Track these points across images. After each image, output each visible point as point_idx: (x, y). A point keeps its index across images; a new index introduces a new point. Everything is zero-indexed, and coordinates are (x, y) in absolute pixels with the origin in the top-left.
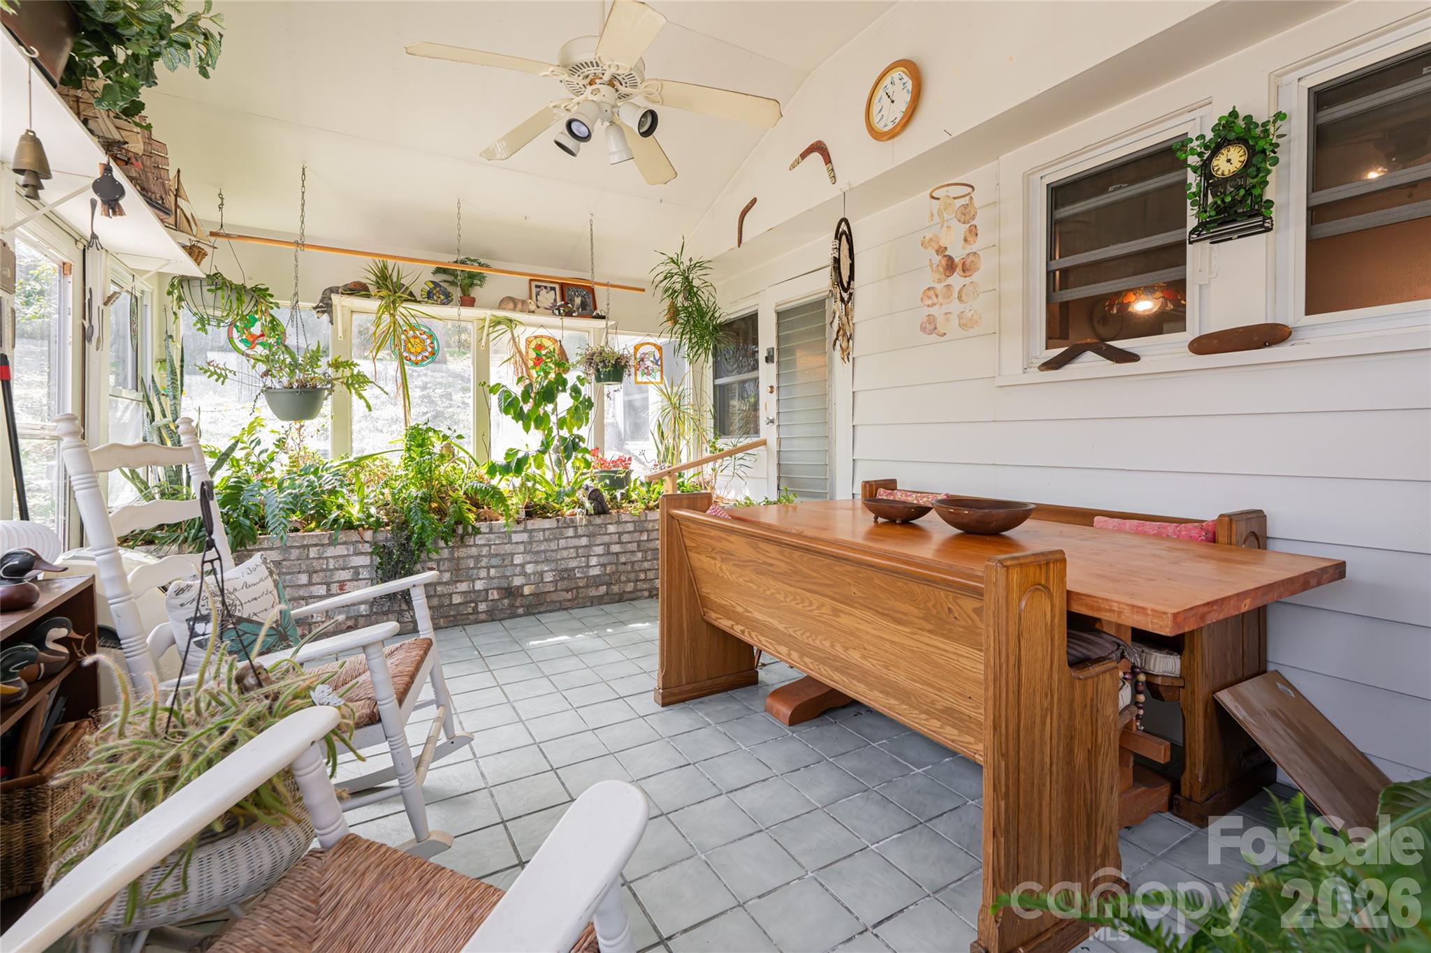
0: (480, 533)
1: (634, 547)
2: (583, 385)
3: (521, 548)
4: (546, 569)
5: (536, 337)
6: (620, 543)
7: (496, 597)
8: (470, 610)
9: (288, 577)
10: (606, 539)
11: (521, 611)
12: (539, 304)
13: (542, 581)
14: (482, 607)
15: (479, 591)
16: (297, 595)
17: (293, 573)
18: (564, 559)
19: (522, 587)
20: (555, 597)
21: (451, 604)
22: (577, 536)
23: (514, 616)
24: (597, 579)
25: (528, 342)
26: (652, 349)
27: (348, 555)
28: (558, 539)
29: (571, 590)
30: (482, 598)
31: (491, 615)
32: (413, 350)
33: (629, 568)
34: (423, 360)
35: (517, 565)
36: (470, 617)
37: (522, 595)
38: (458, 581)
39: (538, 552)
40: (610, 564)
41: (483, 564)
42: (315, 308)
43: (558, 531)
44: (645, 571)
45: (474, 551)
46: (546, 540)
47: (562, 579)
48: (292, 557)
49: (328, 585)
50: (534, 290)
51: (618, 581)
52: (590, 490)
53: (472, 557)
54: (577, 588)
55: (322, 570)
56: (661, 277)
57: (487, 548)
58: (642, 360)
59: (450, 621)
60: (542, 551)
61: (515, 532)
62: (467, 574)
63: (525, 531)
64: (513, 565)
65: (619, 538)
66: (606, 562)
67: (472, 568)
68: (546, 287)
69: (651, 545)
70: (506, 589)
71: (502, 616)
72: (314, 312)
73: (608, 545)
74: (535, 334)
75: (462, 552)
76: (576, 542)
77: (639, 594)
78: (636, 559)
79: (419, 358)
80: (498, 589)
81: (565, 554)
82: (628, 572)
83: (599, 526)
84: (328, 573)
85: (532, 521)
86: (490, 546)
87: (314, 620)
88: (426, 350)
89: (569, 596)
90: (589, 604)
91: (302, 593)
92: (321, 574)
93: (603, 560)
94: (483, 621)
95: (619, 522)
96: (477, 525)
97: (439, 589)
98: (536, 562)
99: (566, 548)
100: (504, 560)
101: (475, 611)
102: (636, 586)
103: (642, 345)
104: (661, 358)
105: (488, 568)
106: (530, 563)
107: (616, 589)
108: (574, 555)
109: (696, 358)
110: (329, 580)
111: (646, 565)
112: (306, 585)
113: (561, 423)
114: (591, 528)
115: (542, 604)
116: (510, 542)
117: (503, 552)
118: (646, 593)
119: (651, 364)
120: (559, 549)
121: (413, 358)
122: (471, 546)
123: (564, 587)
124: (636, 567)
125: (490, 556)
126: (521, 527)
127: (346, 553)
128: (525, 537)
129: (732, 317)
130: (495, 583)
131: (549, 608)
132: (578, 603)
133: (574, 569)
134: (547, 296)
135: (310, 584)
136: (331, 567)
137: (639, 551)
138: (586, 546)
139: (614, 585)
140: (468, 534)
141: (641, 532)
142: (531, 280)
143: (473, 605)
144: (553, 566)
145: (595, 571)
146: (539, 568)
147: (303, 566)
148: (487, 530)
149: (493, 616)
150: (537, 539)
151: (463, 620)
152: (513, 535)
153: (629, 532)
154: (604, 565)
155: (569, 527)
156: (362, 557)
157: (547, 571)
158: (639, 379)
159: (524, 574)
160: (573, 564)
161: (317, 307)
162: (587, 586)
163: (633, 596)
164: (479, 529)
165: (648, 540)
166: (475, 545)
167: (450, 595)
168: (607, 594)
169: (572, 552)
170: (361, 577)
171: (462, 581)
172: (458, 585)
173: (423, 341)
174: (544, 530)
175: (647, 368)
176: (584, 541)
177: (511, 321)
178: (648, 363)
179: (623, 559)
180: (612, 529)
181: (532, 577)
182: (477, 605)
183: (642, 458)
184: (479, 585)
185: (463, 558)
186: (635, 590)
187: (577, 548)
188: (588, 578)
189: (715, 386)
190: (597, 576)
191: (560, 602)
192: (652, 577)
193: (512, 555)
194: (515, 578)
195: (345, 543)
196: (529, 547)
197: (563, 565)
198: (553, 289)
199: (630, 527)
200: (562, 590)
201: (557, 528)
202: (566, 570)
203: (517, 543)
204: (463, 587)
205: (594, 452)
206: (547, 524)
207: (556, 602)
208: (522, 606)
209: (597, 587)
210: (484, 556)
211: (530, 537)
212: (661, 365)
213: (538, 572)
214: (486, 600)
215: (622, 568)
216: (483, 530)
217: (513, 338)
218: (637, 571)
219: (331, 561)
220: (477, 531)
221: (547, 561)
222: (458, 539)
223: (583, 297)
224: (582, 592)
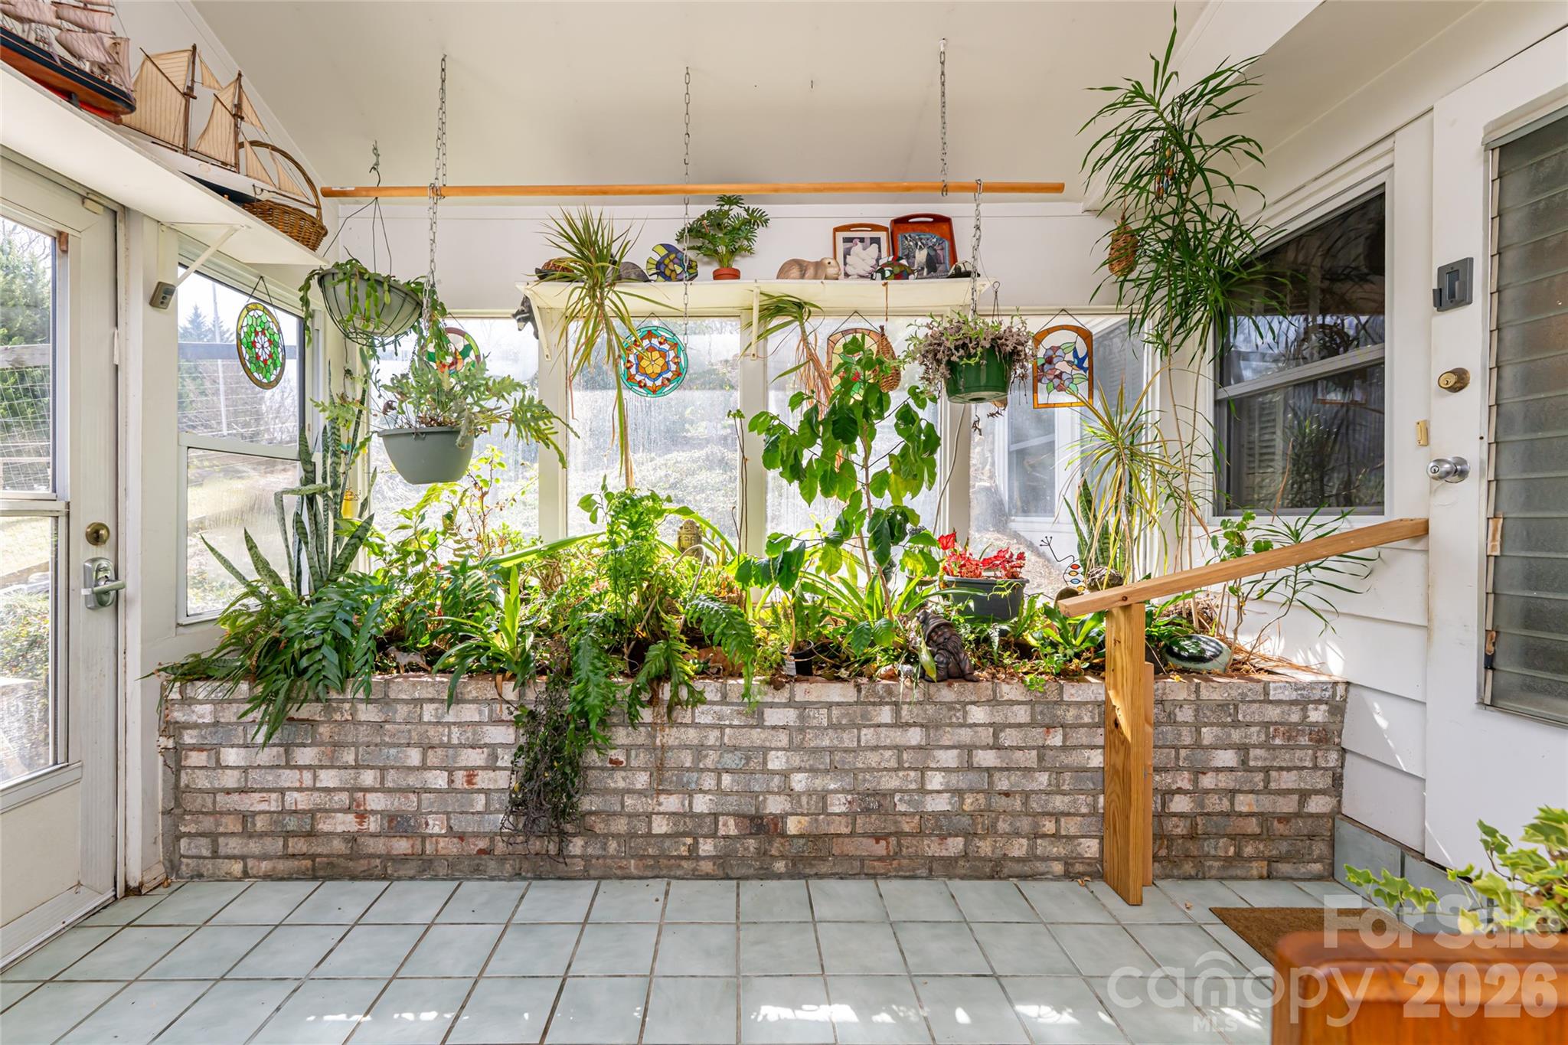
0: (703, 702)
1: (1030, 758)
2: (922, 406)
3: (783, 739)
4: (832, 786)
5: (845, 333)
6: (997, 747)
7: (733, 830)
8: (683, 851)
9: (393, 751)
10: (965, 735)
11: (780, 866)
12: (849, 270)
13: (824, 811)
14: (707, 847)
15: (701, 815)
16: (404, 784)
17: (399, 745)
18: (870, 770)
19: (783, 816)
20: (850, 847)
21: (649, 834)
22: (899, 724)
23: (766, 874)
24: (944, 822)
25: (831, 342)
26: (1072, 336)
27: (480, 723)
28: (859, 728)
29: (886, 837)
30: (706, 830)
31: (722, 866)
32: (649, 371)
33: (1017, 804)
34: (663, 385)
35: (774, 773)
36: (685, 864)
37: (783, 835)
38: (663, 791)
39: (815, 751)
40: (971, 791)
41: (709, 762)
42: (514, 316)
43: (858, 709)
44: (1057, 816)
45: (692, 735)
46: (831, 726)
47: (867, 811)
48: (399, 718)
49: (451, 771)
50: (841, 247)
51: (991, 831)
52: (933, 623)
53: (687, 747)
54: (899, 834)
55: (442, 745)
56: (1110, 143)
57: (717, 733)
58: (1049, 360)
59: (647, 867)
60: (824, 749)
61: (772, 705)
62: (680, 779)
63: (790, 704)
64: (765, 771)
65: (995, 736)
66: (963, 785)
67: (688, 769)
68: (862, 240)
69: (1073, 759)
70: (752, 818)
71: (744, 871)
72: (514, 321)
73: (969, 749)
74: (845, 327)
75: (671, 736)
76: (897, 737)
77: (1041, 867)
78: (1034, 786)
79: (659, 382)
80: (736, 815)
81: (873, 759)
82: (1015, 814)
83: (950, 706)
84: (451, 751)
85: (805, 686)
86: (722, 728)
87: (429, 831)
88: (669, 370)
89: (880, 849)
90: (923, 872)
91: (412, 780)
92: (439, 751)
93: (958, 781)
94: (708, 877)
95: (994, 702)
96: (699, 685)
97: (629, 801)
98: (813, 771)
99: (876, 748)
100: (748, 759)
101: (693, 854)
102: (1032, 847)
103: (1050, 331)
104: (1089, 354)
105: (719, 772)
106: (799, 770)
107: (985, 847)
108: (893, 764)
109: (1177, 340)
110: (450, 764)
111: (1059, 803)
112: (418, 769)
113: (880, 483)
114: (930, 709)
115: (823, 859)
116: (760, 725)
117: (747, 743)
118: (1058, 868)
119: (1067, 369)
120: (859, 749)
121: (649, 383)
122: (686, 725)
123: (870, 829)
124: (1035, 805)
125: (723, 748)
126: (782, 696)
127: (477, 718)
128: (789, 716)
129: (1291, 227)
130: (732, 804)
131: (838, 869)
132: (900, 868)
133: (892, 793)
134: (864, 254)
135: (424, 767)
136: (455, 741)
137: (1042, 769)
138: (920, 748)
139: (983, 838)
140: (679, 703)
141: (1049, 727)
142: (836, 230)
143: (689, 841)
144: (847, 782)
145: (940, 804)
146: (819, 783)
147: (414, 734)
148: (718, 698)
149: (726, 868)
150: (815, 723)
151: (670, 868)
152: (768, 712)
153: (1020, 726)
154: (959, 793)
155: (882, 703)
156: (502, 729)
157: (835, 791)
158: (1042, 398)
159: (788, 791)
160: (890, 782)
161: (518, 313)
162: (920, 833)
163: (1026, 869)
164: (701, 693)
165: (1064, 748)
166: (694, 725)
167: (649, 816)
168: (966, 855)
169: (889, 758)
170: (499, 764)
171: (669, 793)
172: (662, 798)
173: (663, 354)
174: (829, 705)
175: (1059, 376)
176: (915, 736)
177: (800, 305)
178: (1061, 366)
179: (1003, 784)
180: (978, 714)
181: (804, 799)
182: (696, 842)
183: (1046, 549)
184: (702, 804)
185: (671, 748)
186: (1031, 857)
187: (899, 749)
188: (922, 815)
189: (1218, 403)
190: (945, 814)
191: (862, 860)
192: (1073, 831)
193: (765, 750)
194: (770, 798)
195: (475, 701)
196: (797, 739)
197: (869, 783)
198: (876, 241)
199: (1022, 714)
200: (864, 835)
201: (856, 703)
202: (875, 793)
203: (774, 728)
204: (671, 803)
205: (948, 541)
206: (837, 692)
207: (852, 858)
208: (783, 857)
209: (943, 838)
210: (710, 747)
211: (801, 717)
212: (1091, 368)
213: (815, 791)
214: (714, 835)
215: (1002, 803)
216: (709, 696)
217: (804, 338)
218: (1035, 815)
219: (455, 729)
220: (697, 699)
221: (833, 769)
222: (664, 710)
223: (931, 247)
224: (910, 846)
